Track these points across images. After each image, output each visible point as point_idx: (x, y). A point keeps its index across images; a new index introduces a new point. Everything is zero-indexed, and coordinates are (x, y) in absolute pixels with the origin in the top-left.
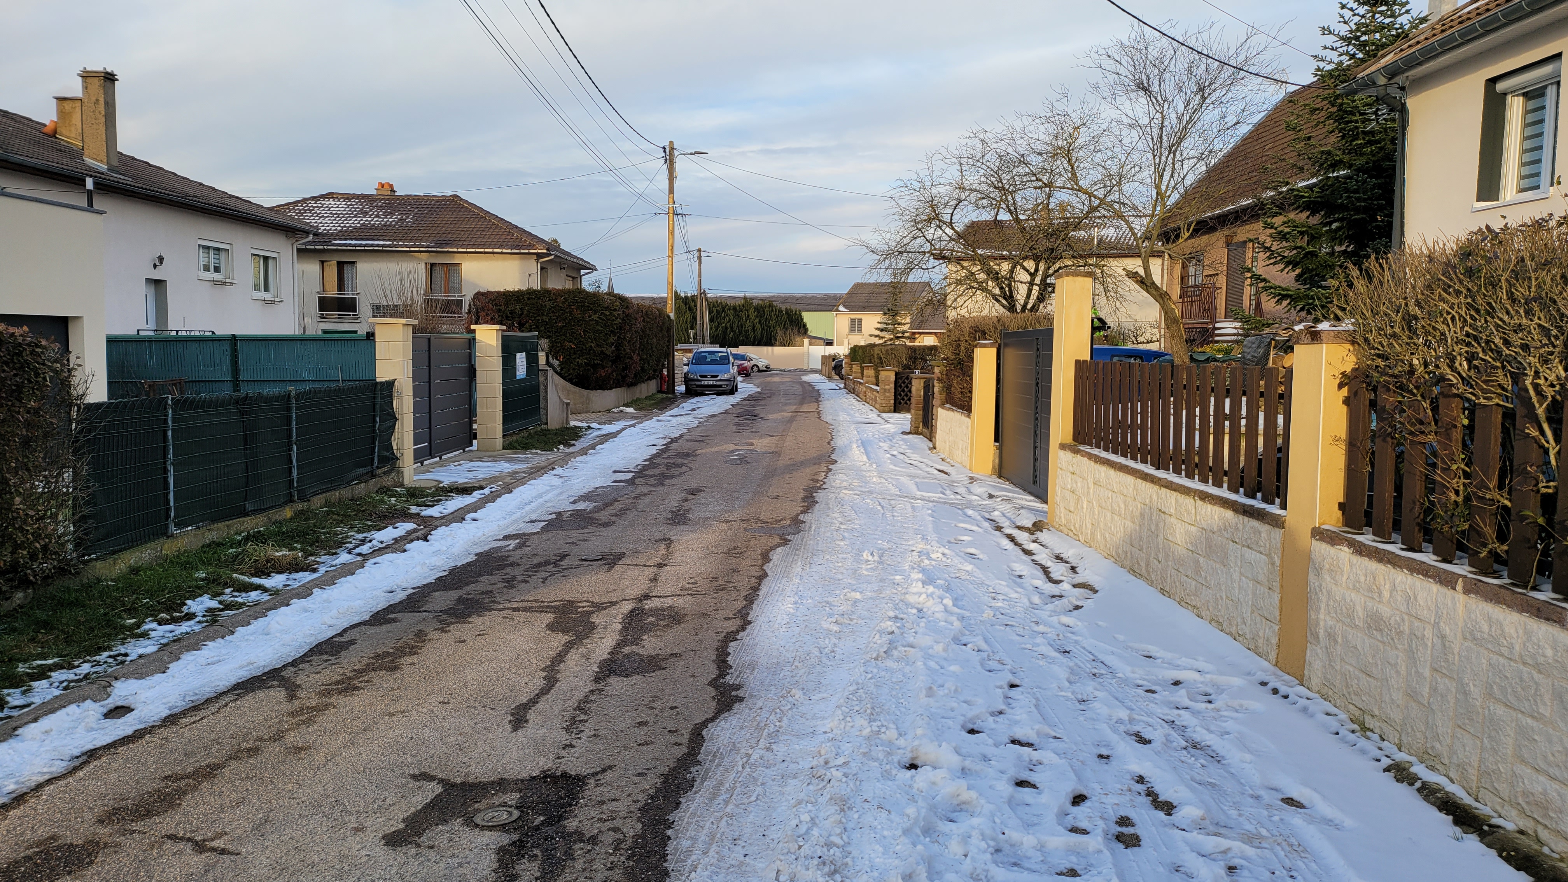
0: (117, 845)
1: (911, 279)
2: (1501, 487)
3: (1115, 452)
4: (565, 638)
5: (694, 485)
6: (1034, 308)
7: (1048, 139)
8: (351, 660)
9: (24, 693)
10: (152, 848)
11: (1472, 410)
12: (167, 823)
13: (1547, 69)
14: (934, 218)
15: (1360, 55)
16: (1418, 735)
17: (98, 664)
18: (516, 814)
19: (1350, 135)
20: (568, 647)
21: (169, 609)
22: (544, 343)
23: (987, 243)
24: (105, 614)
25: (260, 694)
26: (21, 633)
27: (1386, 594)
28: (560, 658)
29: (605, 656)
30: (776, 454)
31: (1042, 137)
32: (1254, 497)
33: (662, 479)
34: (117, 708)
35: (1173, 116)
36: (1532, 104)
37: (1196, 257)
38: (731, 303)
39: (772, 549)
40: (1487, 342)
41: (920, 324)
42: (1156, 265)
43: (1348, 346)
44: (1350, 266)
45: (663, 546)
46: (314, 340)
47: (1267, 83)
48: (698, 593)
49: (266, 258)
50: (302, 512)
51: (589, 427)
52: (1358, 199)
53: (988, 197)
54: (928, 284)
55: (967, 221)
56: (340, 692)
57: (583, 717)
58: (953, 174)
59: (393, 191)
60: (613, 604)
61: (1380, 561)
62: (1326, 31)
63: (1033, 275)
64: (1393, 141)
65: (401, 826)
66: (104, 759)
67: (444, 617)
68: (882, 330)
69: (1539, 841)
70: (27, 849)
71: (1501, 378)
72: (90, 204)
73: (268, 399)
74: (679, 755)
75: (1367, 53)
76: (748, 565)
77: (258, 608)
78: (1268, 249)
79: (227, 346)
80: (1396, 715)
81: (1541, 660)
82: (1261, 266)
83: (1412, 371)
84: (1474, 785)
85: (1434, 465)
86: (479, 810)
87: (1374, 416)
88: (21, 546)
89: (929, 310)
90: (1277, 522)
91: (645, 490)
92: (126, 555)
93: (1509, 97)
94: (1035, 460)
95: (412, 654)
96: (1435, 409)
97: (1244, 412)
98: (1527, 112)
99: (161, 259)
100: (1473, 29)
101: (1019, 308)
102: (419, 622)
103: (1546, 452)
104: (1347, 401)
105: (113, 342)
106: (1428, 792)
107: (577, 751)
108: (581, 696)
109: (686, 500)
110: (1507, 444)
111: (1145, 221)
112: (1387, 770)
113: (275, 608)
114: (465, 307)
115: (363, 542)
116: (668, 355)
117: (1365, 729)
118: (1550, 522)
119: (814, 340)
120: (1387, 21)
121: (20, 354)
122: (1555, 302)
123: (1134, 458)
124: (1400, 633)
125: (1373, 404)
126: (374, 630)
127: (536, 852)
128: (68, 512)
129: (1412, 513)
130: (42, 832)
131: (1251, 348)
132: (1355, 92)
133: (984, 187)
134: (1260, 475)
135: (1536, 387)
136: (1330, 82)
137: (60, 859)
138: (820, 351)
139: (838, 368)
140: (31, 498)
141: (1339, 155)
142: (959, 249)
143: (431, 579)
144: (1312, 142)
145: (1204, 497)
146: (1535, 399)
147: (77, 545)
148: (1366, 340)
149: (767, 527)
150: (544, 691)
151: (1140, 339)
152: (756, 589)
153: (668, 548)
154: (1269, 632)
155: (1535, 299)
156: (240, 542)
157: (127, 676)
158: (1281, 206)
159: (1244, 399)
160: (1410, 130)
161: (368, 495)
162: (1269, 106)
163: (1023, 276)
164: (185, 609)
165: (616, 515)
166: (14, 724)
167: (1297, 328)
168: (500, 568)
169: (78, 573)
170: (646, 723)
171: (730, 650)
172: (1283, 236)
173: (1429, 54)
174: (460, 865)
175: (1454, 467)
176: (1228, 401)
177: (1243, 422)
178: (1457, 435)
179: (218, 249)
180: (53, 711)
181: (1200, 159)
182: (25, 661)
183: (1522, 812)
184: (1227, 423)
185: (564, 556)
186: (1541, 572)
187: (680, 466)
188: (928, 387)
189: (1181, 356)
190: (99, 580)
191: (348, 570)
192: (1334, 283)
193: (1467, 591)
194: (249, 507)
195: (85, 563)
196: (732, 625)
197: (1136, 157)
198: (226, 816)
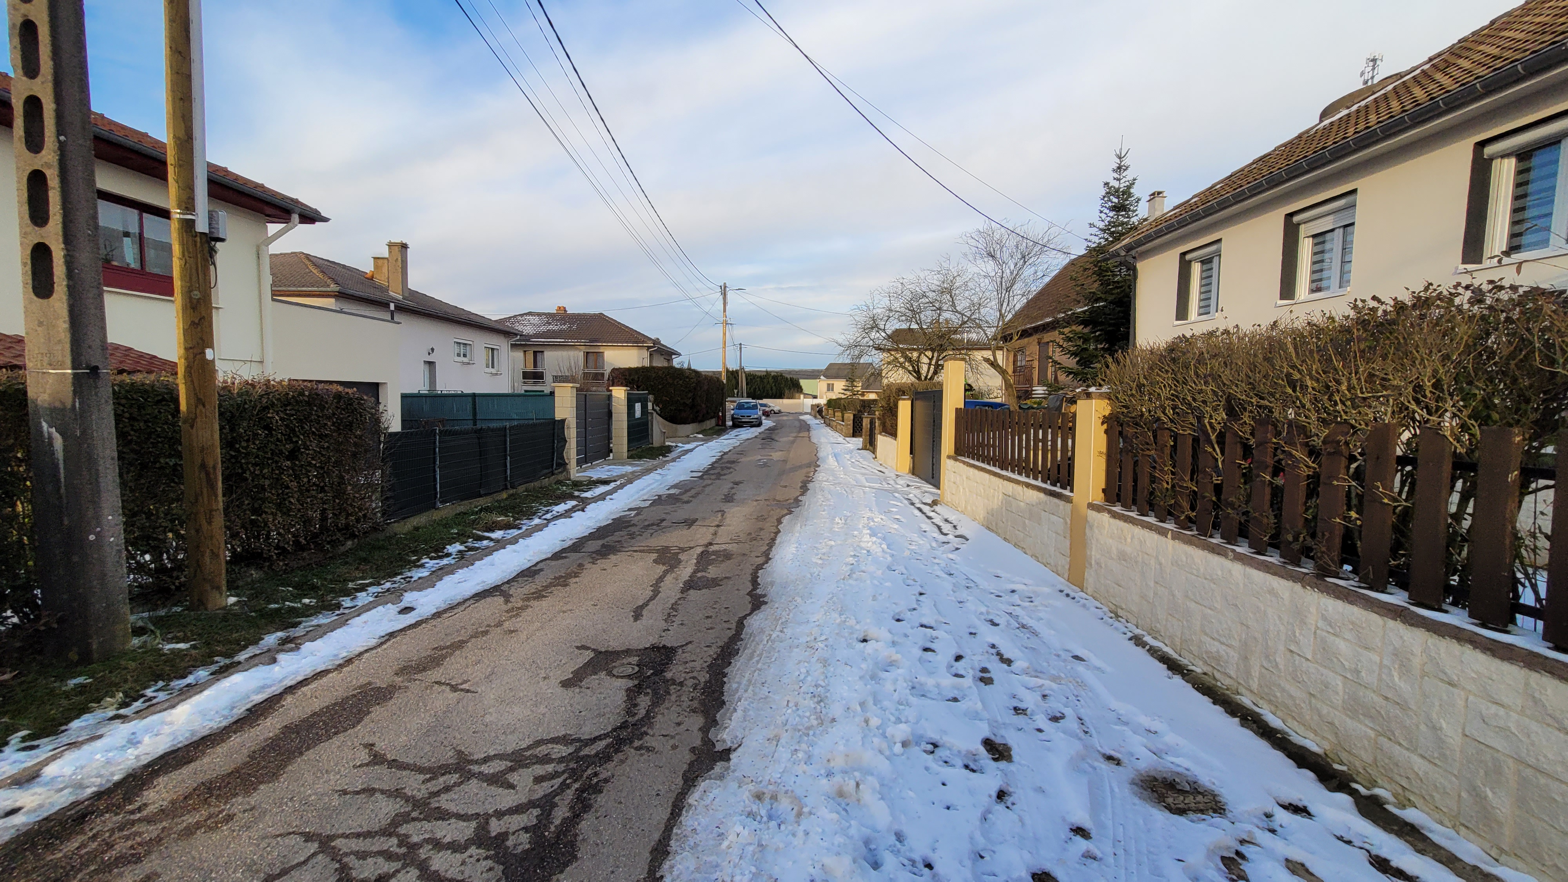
0: (407, 687)
1: (862, 361)
2: (1192, 480)
3: (978, 460)
4: (664, 568)
5: (737, 480)
6: (932, 378)
7: (938, 283)
8: (540, 581)
9: (352, 600)
10: (427, 689)
11: (1175, 437)
12: (435, 674)
13: (1213, 248)
14: (875, 326)
15: (1111, 239)
16: (1148, 620)
17: (395, 582)
18: (637, 669)
19: (1105, 283)
20: (666, 573)
21: (436, 551)
22: (651, 397)
23: (904, 342)
24: (399, 554)
25: (489, 600)
26: (351, 565)
27: (1129, 540)
28: (661, 579)
29: (687, 578)
30: (785, 461)
31: (935, 282)
32: (1055, 486)
33: (719, 476)
34: (406, 608)
35: (1008, 271)
36: (1205, 267)
37: (1021, 350)
38: (759, 374)
39: (783, 516)
40: (1183, 399)
41: (867, 386)
42: (1000, 355)
43: (1107, 401)
44: (1108, 356)
45: (720, 514)
46: (519, 396)
47: (1060, 254)
48: (740, 542)
49: (493, 349)
50: (512, 495)
51: (677, 446)
52: (1111, 319)
53: (905, 315)
54: (871, 364)
55: (893, 328)
56: (534, 599)
57: (675, 613)
58: (885, 302)
59: (565, 311)
60: (691, 548)
61: (1125, 521)
62: (1092, 225)
63: (931, 359)
64: (1129, 286)
65: (571, 676)
66: (398, 638)
67: (594, 555)
68: (845, 390)
69: (1214, 678)
70: (353, 690)
71: (1191, 419)
72: (392, 318)
73: (493, 430)
74: (730, 635)
75: (1114, 238)
76: (769, 526)
77: (487, 550)
78: (1061, 346)
79: (470, 399)
80: (1134, 608)
81: (1215, 577)
82: (1058, 356)
83: (1142, 415)
84: (1178, 648)
85: (1154, 468)
86: (615, 667)
87: (1121, 440)
88: (351, 515)
89: (872, 378)
90: (1068, 500)
91: (709, 482)
92: (412, 519)
93: (1193, 263)
94: (933, 464)
95: (576, 577)
96: (1155, 437)
97: (1050, 438)
98: (1202, 271)
99: (433, 350)
100: (1172, 225)
101: (923, 378)
102: (580, 558)
103: (1217, 460)
104: (1106, 432)
105: (404, 397)
106: (1153, 652)
107: (671, 632)
108: (673, 601)
109: (732, 488)
110: (1195, 456)
111: (993, 330)
112: (1130, 639)
113: (497, 550)
114: (606, 377)
115: (547, 512)
116: (722, 404)
117: (1117, 616)
118: (1219, 499)
119: (807, 395)
120: (1126, 220)
121: (351, 404)
122: (1220, 377)
123: (989, 464)
124: (1136, 562)
125: (1121, 433)
126: (553, 563)
127: (649, 690)
128: (378, 495)
129: (1143, 495)
130: (363, 680)
131: (1052, 401)
132: (1108, 259)
133: (903, 310)
134: (1059, 473)
135: (1210, 424)
136: (1094, 253)
137: (372, 696)
138: (810, 402)
139: (820, 412)
140: (357, 487)
141: (1100, 295)
142: (889, 344)
143: (586, 534)
144: (1085, 287)
145: (1028, 485)
146: (1210, 431)
147: (383, 515)
148: (1117, 397)
149: (779, 504)
150: (652, 599)
151: (991, 396)
152: (774, 540)
153: (722, 516)
154: (1064, 562)
155: (1209, 375)
156: (477, 512)
157: (411, 590)
158: (1068, 322)
159: (1050, 430)
160: (1138, 281)
161: (550, 485)
162: (1060, 267)
163: (926, 360)
164: (445, 551)
165: (692, 497)
166: (346, 618)
167: (1078, 390)
168: (626, 527)
169: (383, 530)
170: (711, 617)
171: (759, 575)
172: (1069, 339)
173: (1149, 239)
174: (605, 698)
175: (1166, 469)
176: (1041, 431)
177: (1049, 443)
178: (1167, 451)
179: (466, 344)
180: (369, 610)
181: (1023, 295)
182: (353, 581)
183: (1206, 663)
184: (1040, 444)
185: (663, 520)
186: (1214, 527)
187: (729, 468)
188: (872, 423)
189: (1014, 406)
190: (396, 534)
191: (539, 528)
192: (1098, 365)
193: (1173, 538)
194: (482, 492)
195: (388, 524)
196: (761, 560)
197: (988, 294)
198: (469, 670)
